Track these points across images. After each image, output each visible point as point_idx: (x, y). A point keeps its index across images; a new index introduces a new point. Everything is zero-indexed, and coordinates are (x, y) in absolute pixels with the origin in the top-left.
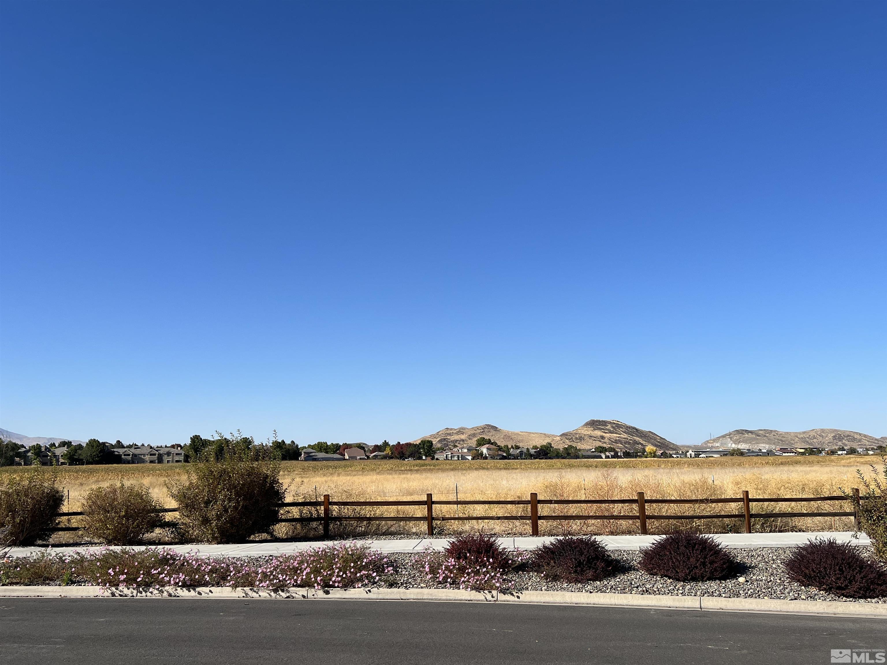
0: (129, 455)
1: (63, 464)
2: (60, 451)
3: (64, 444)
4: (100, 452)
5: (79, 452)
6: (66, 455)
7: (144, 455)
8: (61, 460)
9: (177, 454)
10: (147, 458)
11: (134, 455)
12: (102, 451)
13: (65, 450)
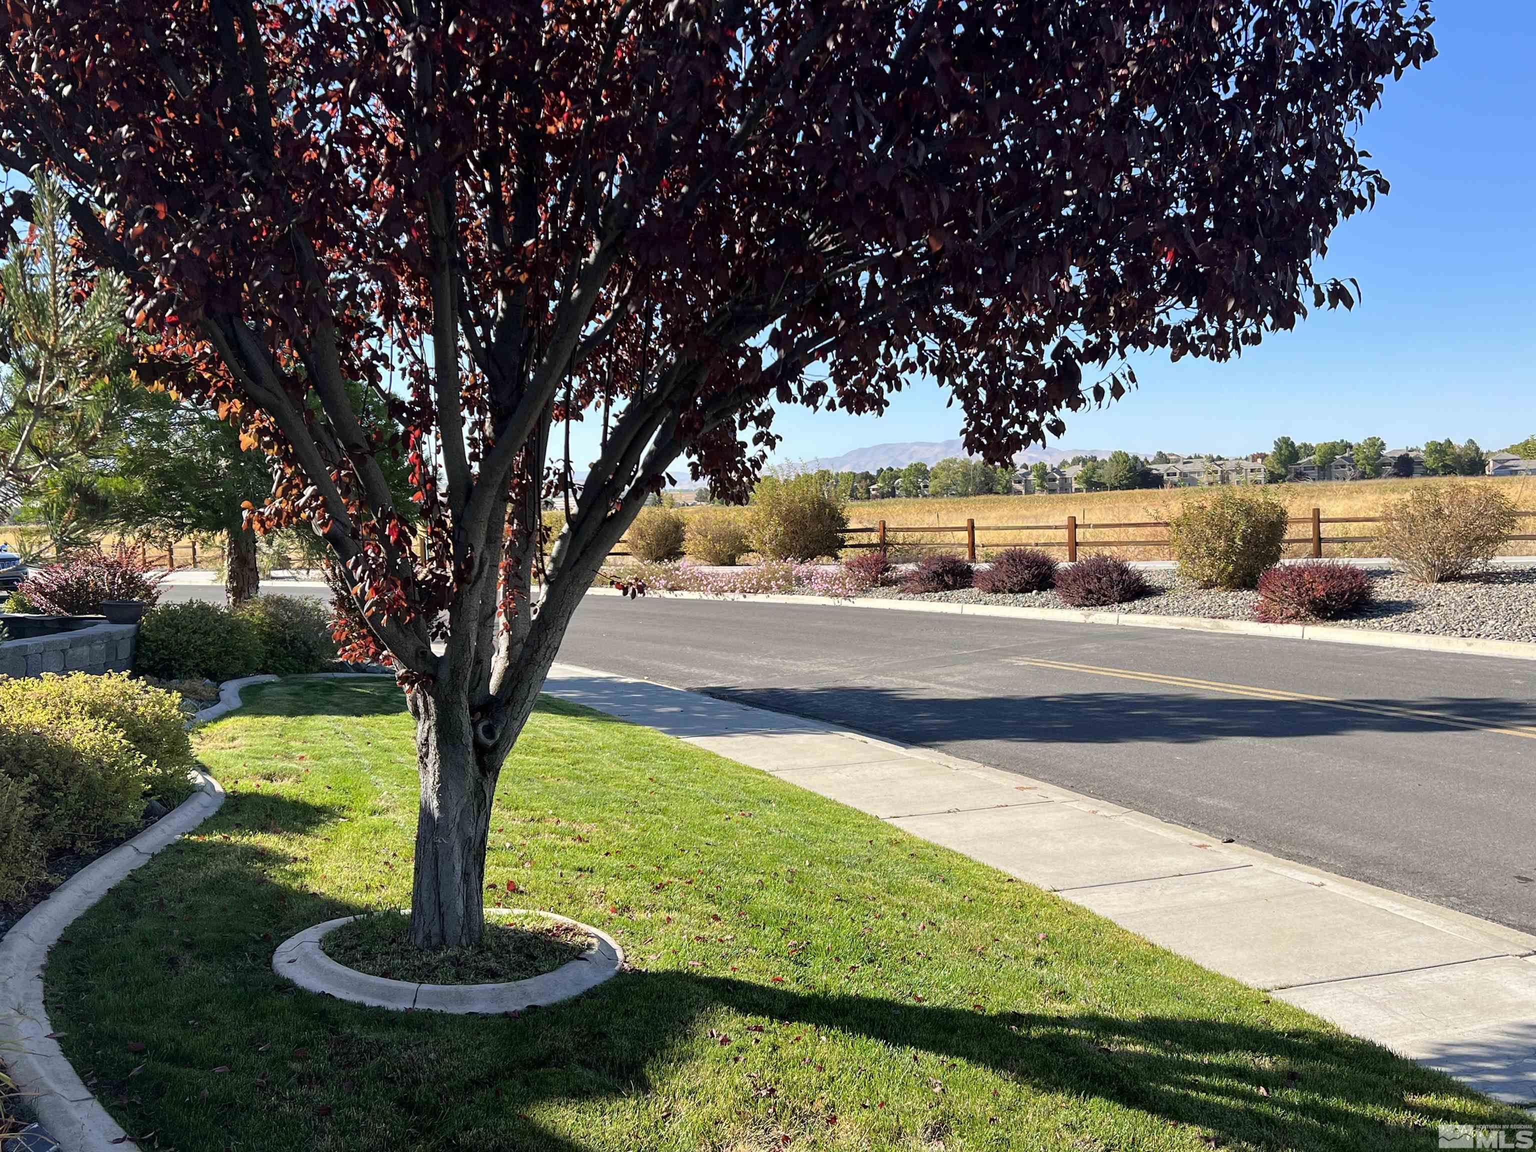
0: (1175, 474)
1: (1078, 490)
2: (1072, 472)
3: (1076, 461)
4: (1129, 471)
5: (1100, 471)
6: (1081, 477)
7: (1199, 473)
8: (1075, 485)
9: (1252, 470)
10: (1204, 478)
11: (1184, 475)
12: (1132, 469)
13: (1078, 469)
